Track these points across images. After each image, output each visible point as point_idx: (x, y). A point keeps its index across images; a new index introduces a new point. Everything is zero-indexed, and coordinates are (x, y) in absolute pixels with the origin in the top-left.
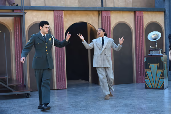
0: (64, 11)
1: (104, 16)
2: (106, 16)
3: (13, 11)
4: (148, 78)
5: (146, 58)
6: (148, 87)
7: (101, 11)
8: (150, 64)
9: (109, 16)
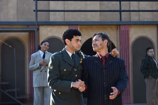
0: (79, 26)
2: (124, 31)
3: (28, 27)
7: (120, 25)
9: (128, 31)
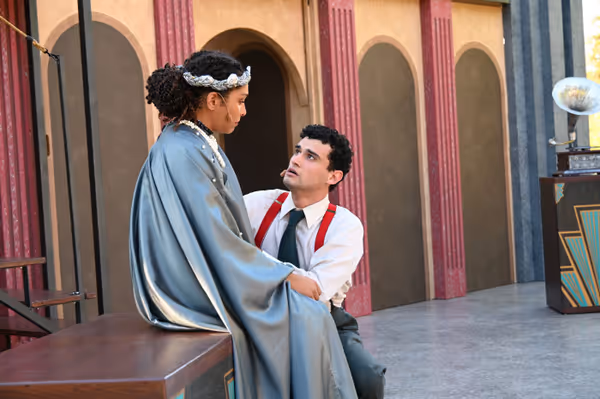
1: (333, 9)
2: (339, 10)
4: (572, 269)
5: (563, 185)
6: (574, 305)
8: (579, 210)
9: (350, 11)
